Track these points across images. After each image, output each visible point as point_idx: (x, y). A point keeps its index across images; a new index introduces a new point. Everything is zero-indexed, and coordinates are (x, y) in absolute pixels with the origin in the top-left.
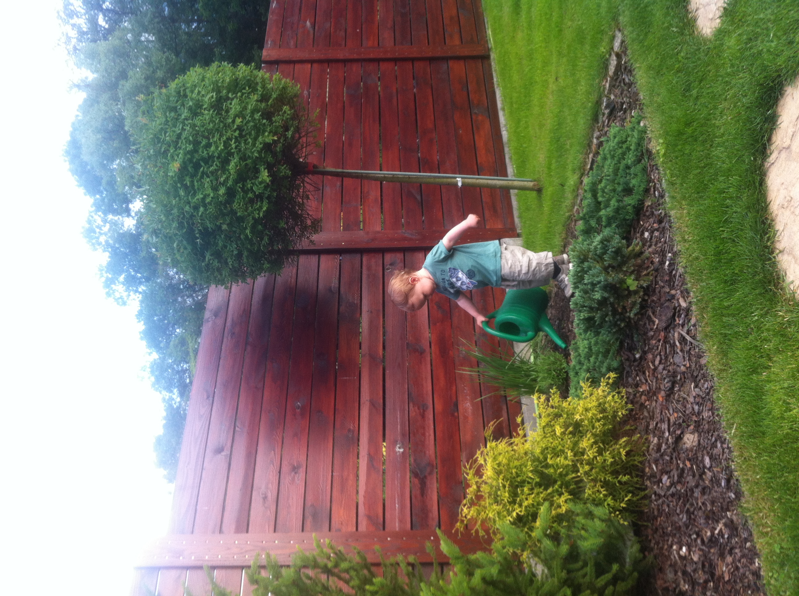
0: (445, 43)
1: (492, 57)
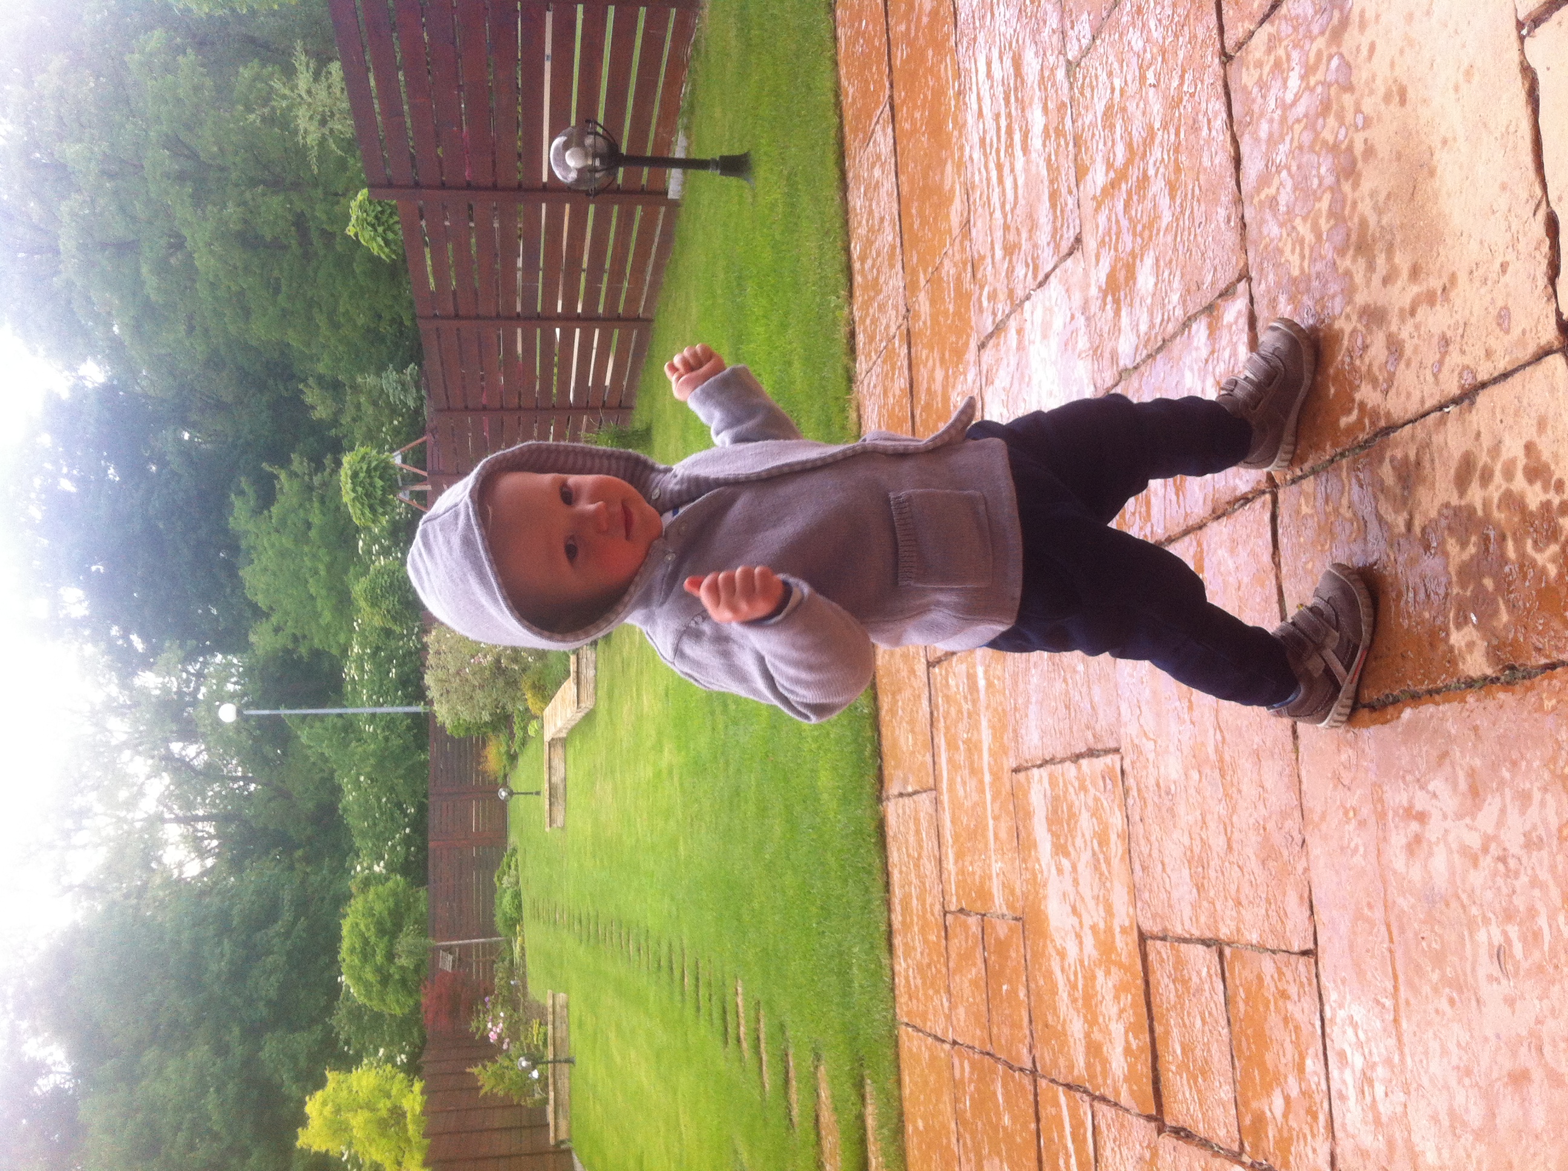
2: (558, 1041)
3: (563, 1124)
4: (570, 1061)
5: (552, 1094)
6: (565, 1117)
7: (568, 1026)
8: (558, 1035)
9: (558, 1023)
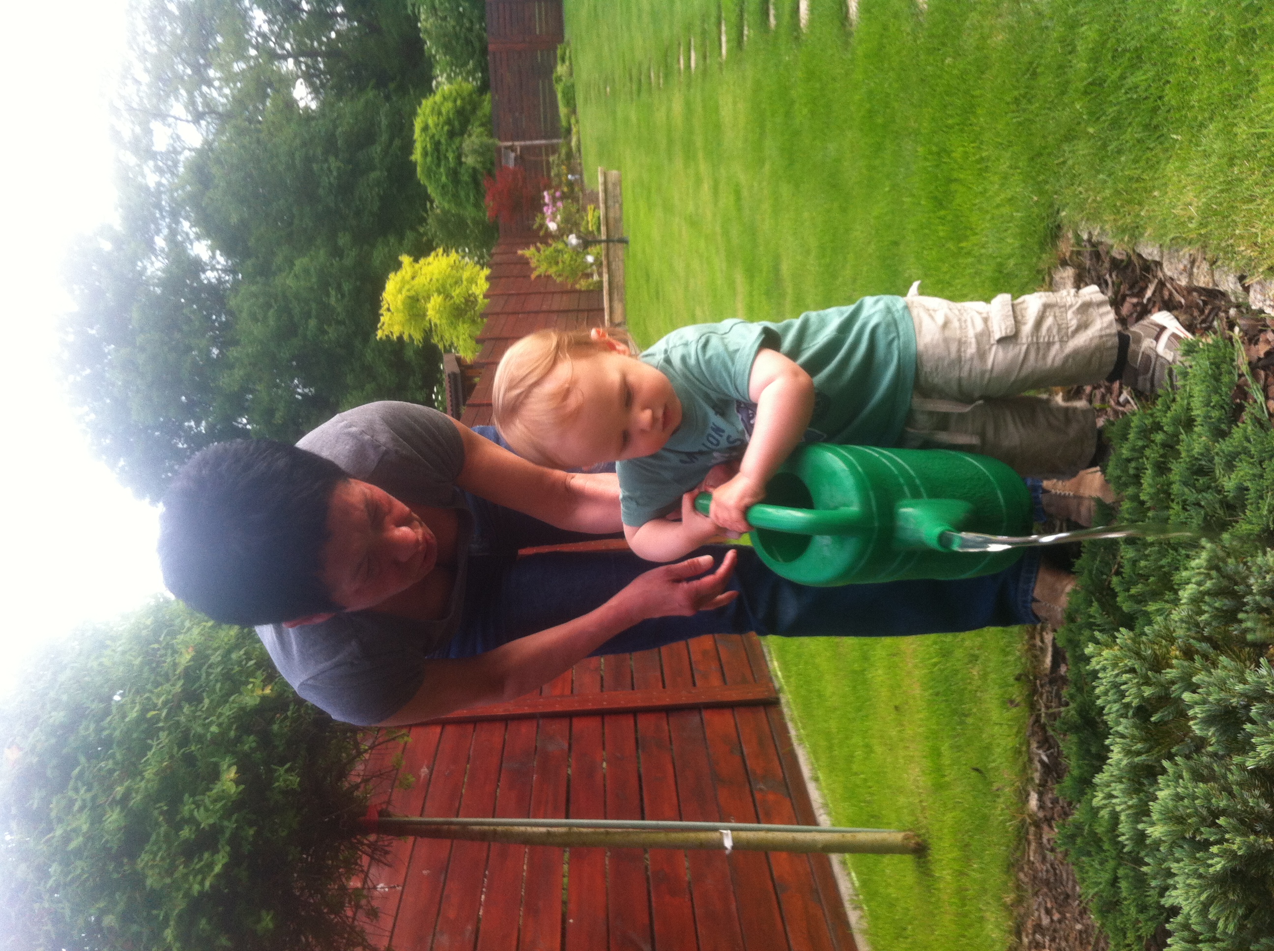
0: (694, 684)
1: (783, 701)
2: (611, 221)
3: (618, 306)
4: (623, 241)
5: (605, 277)
6: (622, 300)
7: (621, 205)
8: (611, 215)
9: (610, 203)
